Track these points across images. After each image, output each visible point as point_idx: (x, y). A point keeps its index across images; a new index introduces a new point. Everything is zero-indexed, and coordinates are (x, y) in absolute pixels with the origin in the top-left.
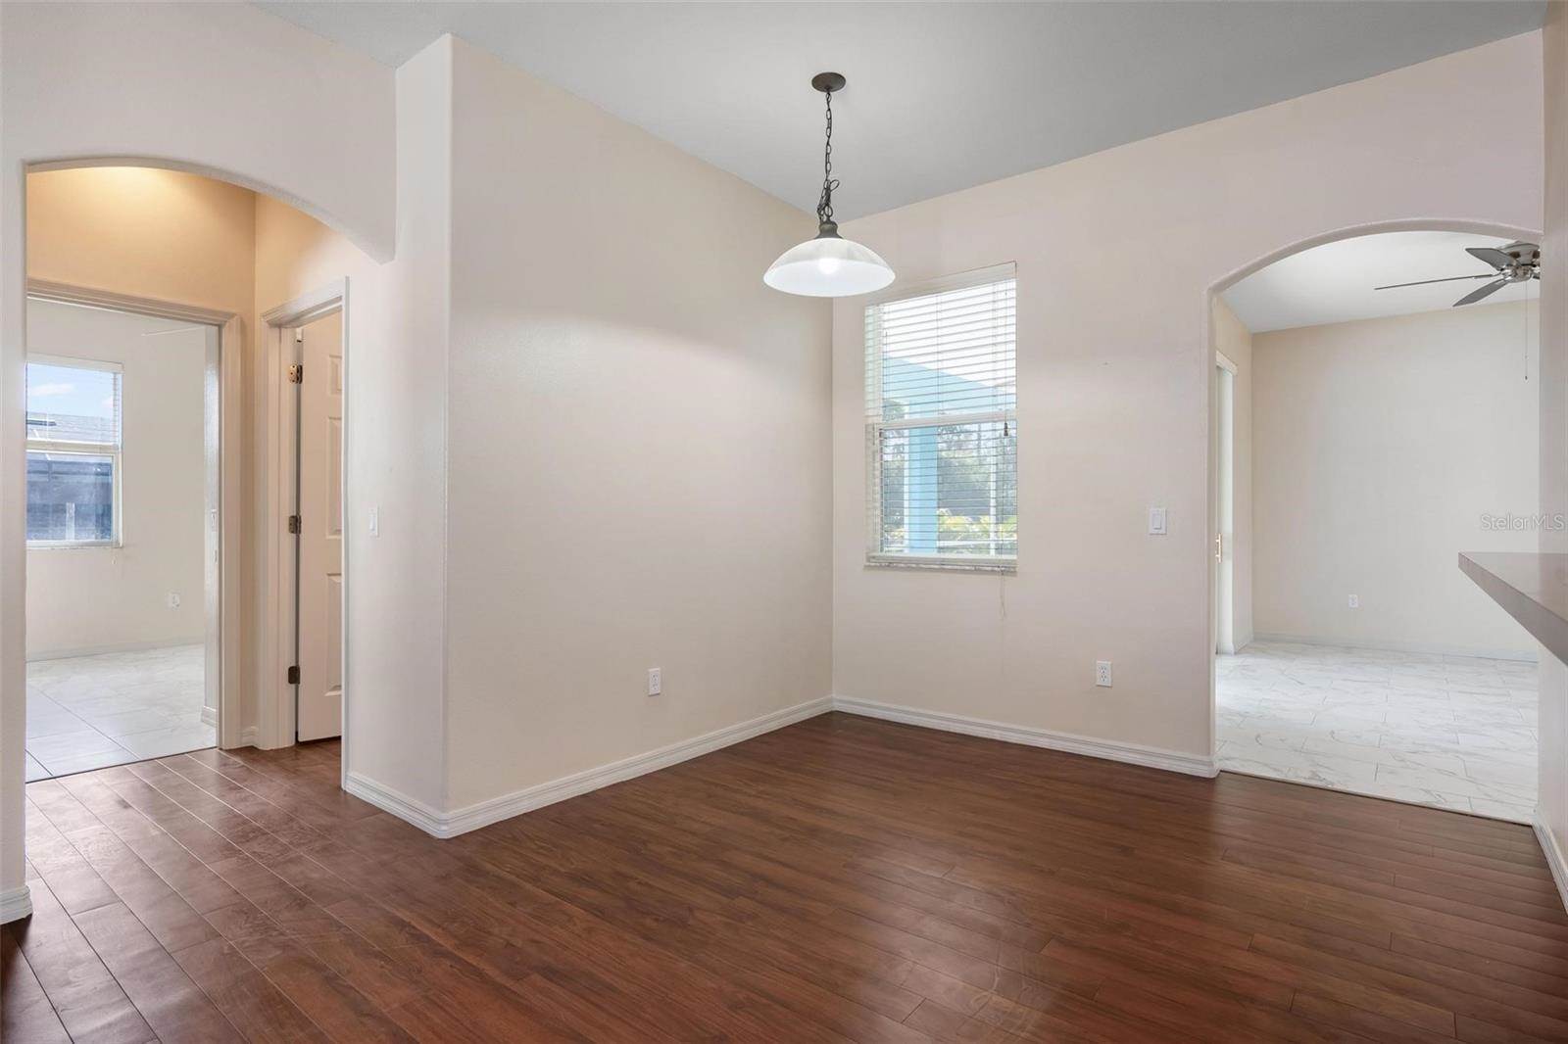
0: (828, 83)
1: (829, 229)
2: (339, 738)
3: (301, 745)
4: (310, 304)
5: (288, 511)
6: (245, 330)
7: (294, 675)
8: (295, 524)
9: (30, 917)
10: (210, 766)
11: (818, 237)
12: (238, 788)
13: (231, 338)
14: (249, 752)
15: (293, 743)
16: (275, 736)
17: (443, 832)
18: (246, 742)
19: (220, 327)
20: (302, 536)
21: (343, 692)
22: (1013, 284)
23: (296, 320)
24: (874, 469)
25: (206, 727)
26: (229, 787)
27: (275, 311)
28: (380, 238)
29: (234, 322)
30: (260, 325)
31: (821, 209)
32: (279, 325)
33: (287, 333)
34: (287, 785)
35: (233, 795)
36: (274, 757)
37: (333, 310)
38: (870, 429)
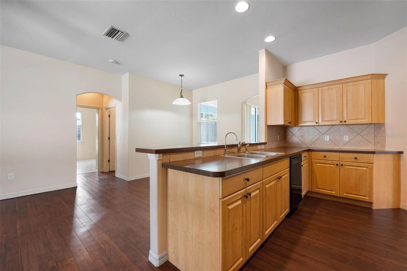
0: (182, 76)
1: (182, 97)
2: (115, 171)
3: (110, 172)
4: (111, 107)
5: (108, 137)
6: (102, 110)
7: (109, 161)
8: (109, 138)
9: (77, 186)
10: (97, 173)
11: (180, 98)
12: (101, 176)
13: (100, 111)
14: (103, 172)
15: (109, 171)
16: (106, 170)
17: (127, 180)
18: (102, 171)
19: (98, 109)
20: (110, 140)
21: (115, 164)
22: (217, 101)
23: (109, 108)
24: (199, 129)
25: (96, 169)
26: (99, 176)
27: (106, 107)
28: (120, 99)
29: (100, 108)
30: (104, 109)
31: (181, 93)
32: (107, 109)
33: (108, 110)
34: (108, 176)
35: (100, 177)
36: (106, 173)
37: (114, 108)
38: (198, 123)
